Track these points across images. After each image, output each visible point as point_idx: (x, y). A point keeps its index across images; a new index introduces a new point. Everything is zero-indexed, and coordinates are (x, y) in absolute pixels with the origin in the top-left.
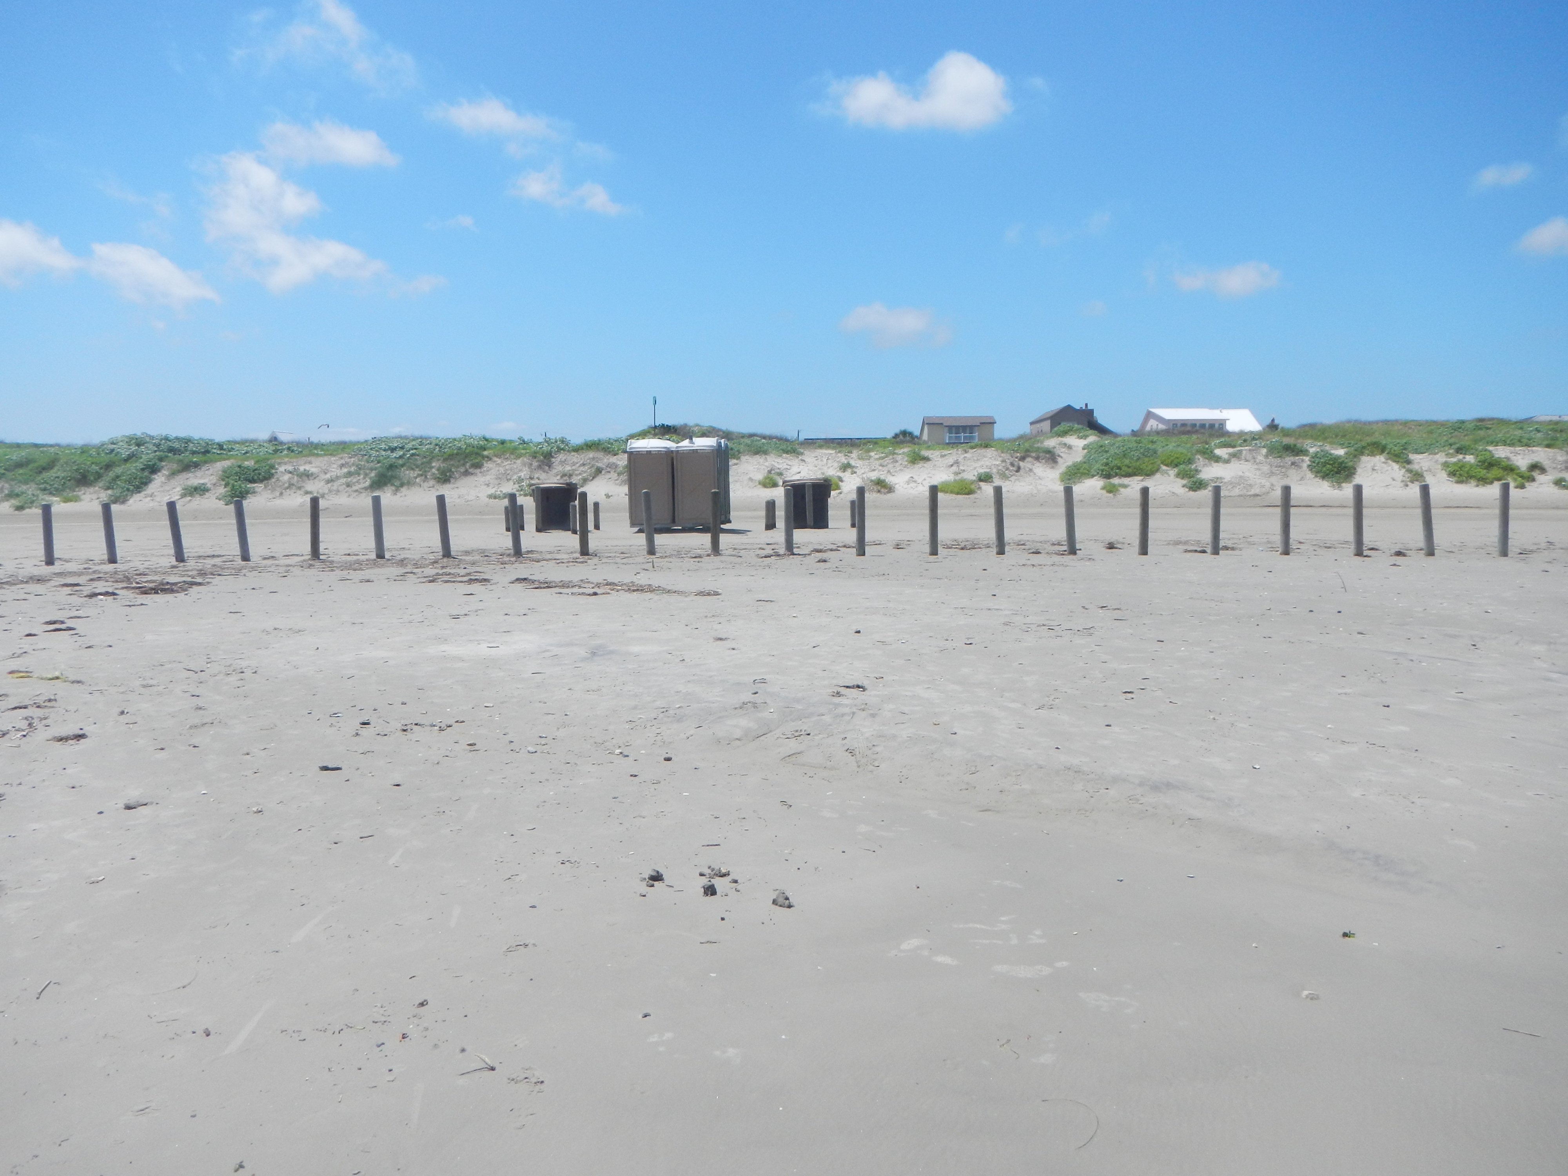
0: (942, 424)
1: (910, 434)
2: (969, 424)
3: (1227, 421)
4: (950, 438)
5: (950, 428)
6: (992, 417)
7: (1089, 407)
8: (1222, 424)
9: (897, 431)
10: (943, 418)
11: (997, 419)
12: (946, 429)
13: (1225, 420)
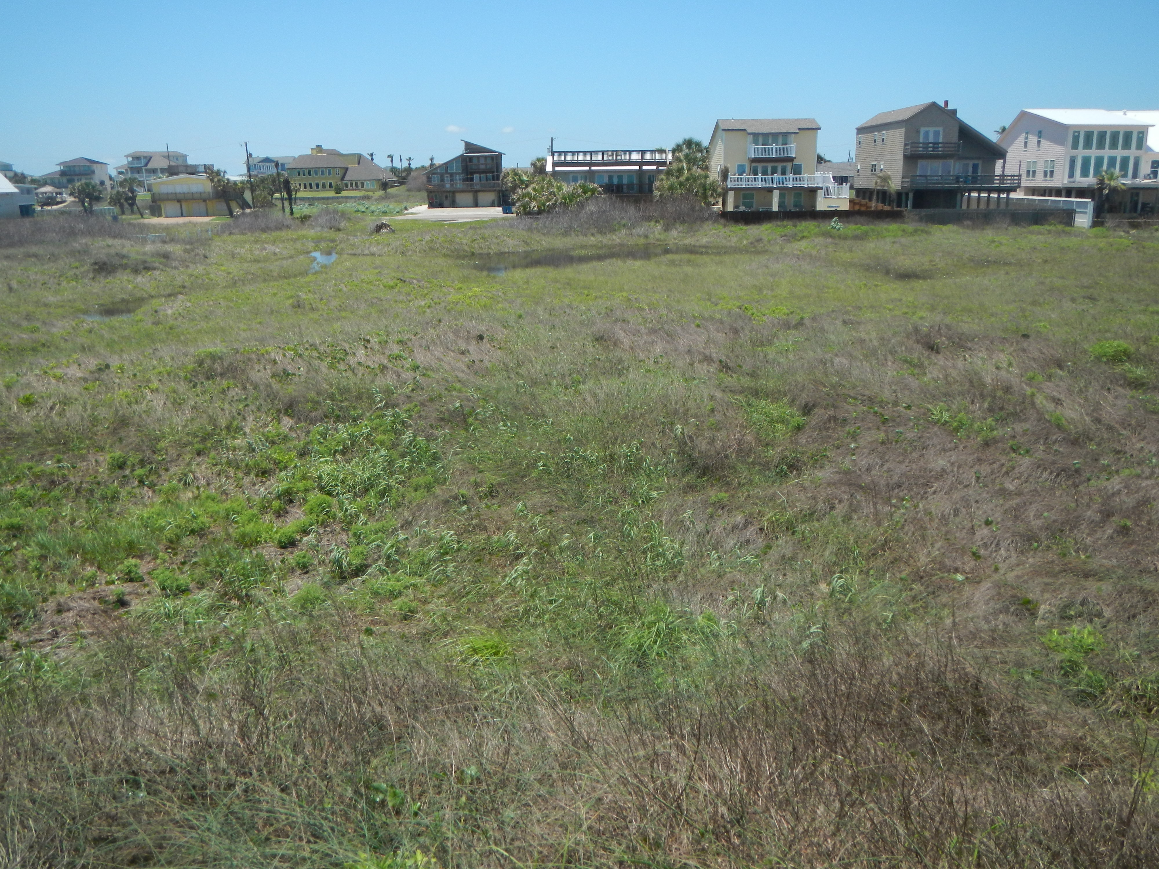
0: (745, 130)
1: (698, 144)
2: (784, 131)
3: (1151, 129)
4: (756, 150)
5: (755, 136)
6: (813, 121)
7: (950, 107)
8: (1143, 133)
9: (680, 141)
10: (744, 121)
11: (820, 123)
12: (750, 138)
13: (1147, 127)
